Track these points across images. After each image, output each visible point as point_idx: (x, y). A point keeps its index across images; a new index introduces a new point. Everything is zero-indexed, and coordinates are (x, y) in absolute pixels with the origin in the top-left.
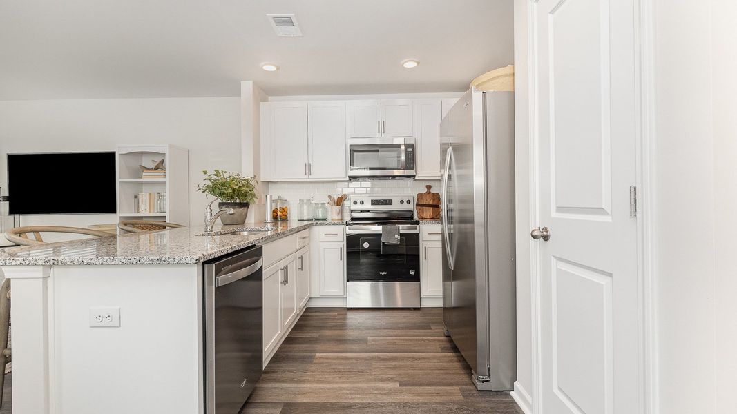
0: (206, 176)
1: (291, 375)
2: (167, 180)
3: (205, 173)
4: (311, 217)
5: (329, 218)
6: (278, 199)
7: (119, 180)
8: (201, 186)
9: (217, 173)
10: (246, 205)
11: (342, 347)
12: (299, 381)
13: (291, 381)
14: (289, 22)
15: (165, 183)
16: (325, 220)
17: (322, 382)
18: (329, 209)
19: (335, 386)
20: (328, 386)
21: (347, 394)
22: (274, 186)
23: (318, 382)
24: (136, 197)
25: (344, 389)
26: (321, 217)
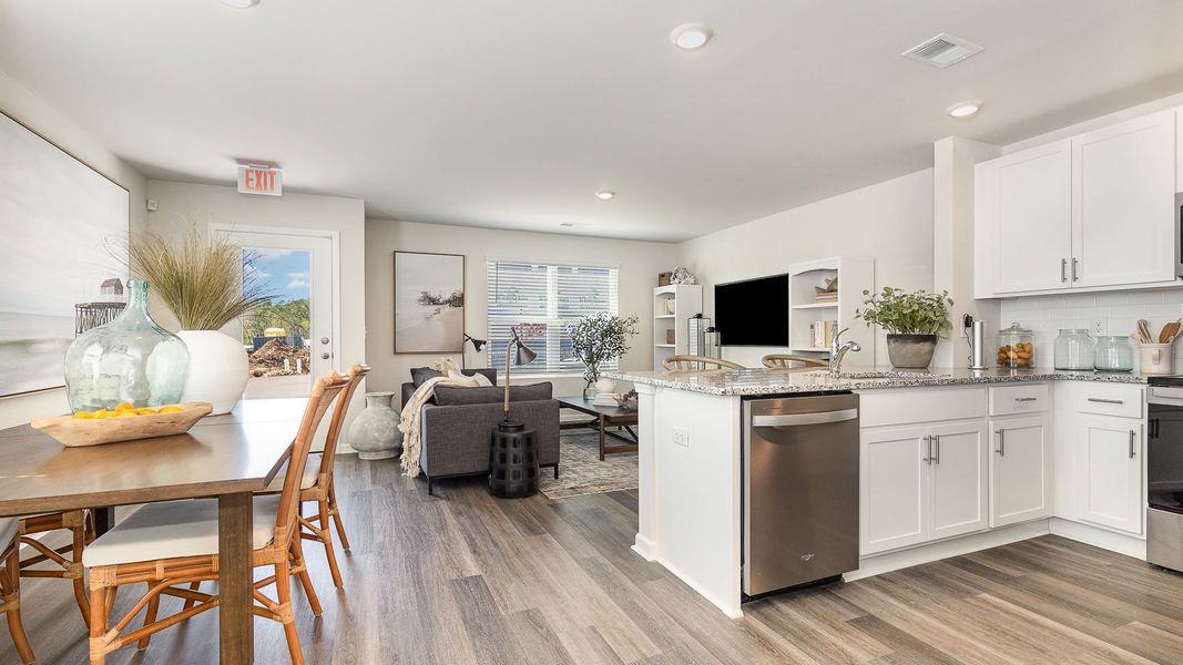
0: (867, 298)
1: (910, 595)
2: (838, 304)
3: (866, 293)
4: (1089, 365)
5: (1136, 368)
6: (1012, 329)
7: (791, 307)
8: (861, 312)
9: (888, 292)
10: (932, 339)
11: (1045, 607)
12: (916, 607)
13: (906, 601)
14: (942, 45)
15: (836, 307)
16: (1128, 371)
17: (949, 624)
18: (1135, 348)
19: (964, 638)
20: (953, 632)
21: (973, 656)
22: (1011, 305)
23: (945, 621)
24: (812, 327)
25: (977, 649)
26: (1115, 364)
